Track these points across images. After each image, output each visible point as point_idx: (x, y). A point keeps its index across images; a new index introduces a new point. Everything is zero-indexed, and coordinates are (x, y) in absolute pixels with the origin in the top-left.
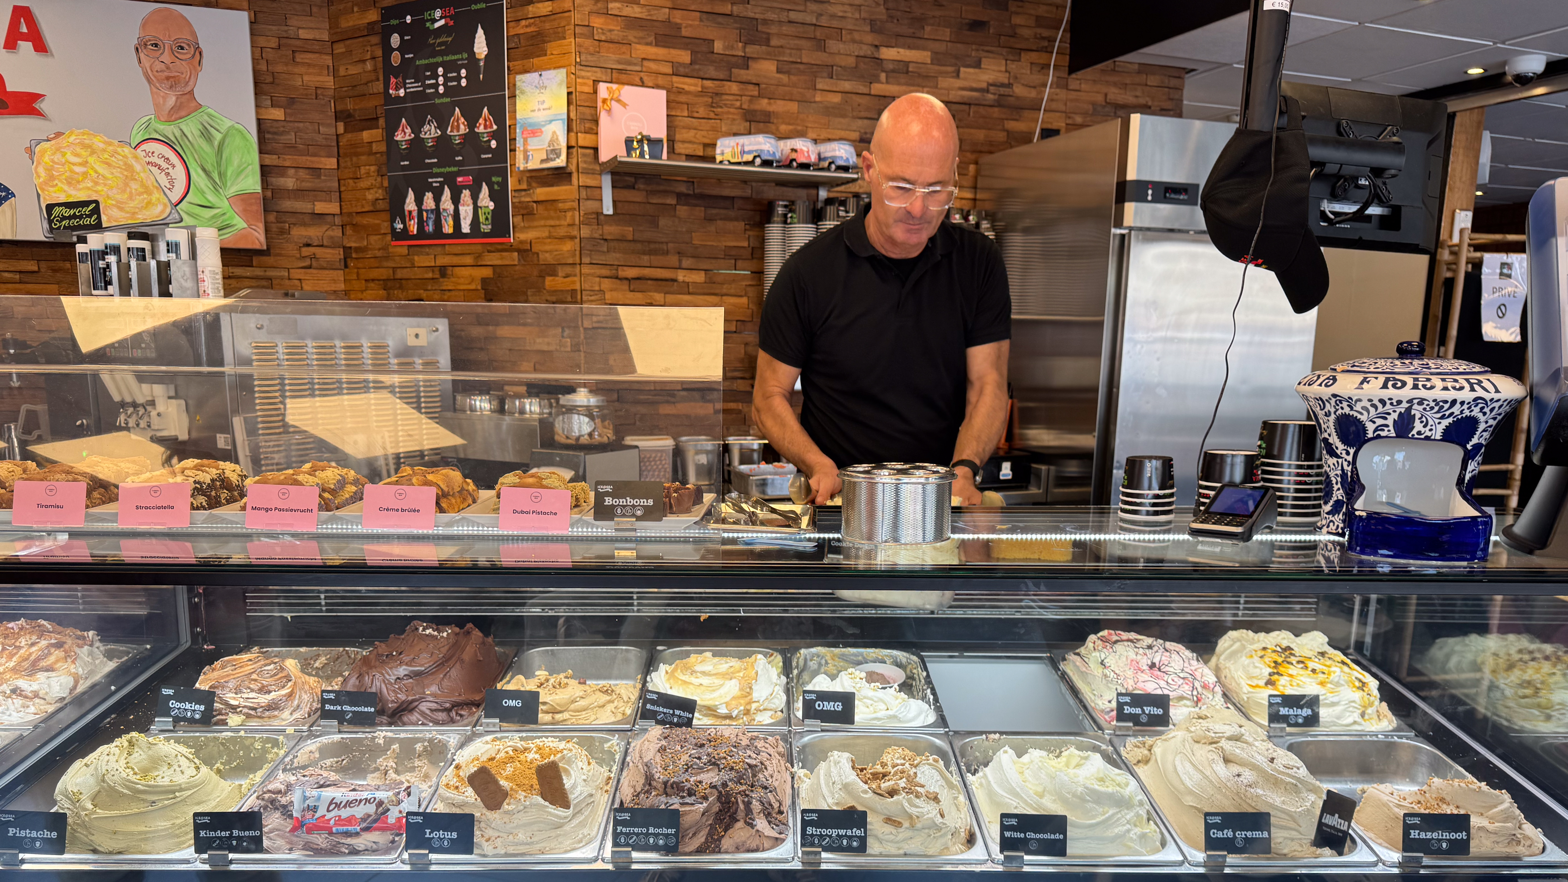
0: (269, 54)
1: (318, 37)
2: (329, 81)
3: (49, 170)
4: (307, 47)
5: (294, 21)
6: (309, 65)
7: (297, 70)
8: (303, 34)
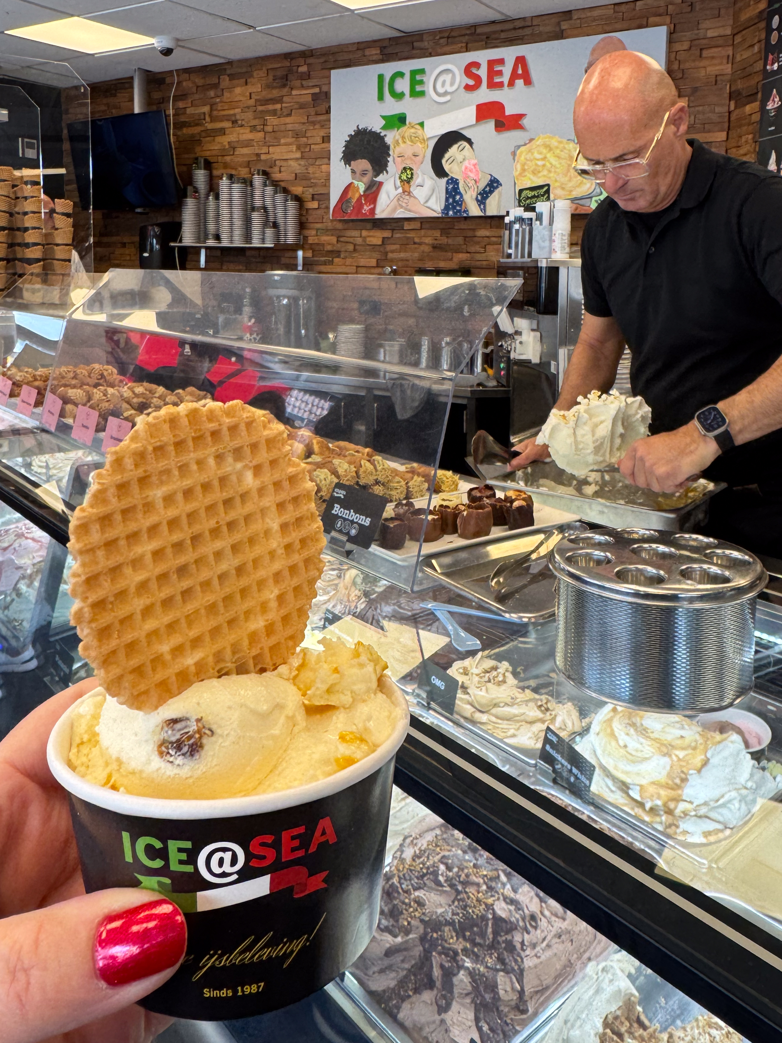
0: (682, 55)
1: (722, 34)
2: (728, 69)
3: (523, 165)
4: (713, 43)
5: (703, 25)
6: (713, 58)
7: (702, 64)
8: (710, 34)
